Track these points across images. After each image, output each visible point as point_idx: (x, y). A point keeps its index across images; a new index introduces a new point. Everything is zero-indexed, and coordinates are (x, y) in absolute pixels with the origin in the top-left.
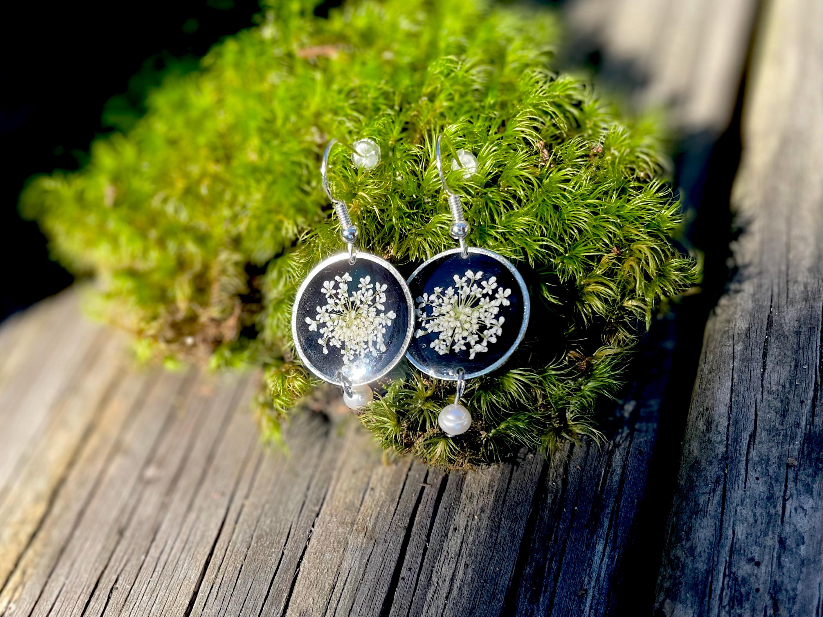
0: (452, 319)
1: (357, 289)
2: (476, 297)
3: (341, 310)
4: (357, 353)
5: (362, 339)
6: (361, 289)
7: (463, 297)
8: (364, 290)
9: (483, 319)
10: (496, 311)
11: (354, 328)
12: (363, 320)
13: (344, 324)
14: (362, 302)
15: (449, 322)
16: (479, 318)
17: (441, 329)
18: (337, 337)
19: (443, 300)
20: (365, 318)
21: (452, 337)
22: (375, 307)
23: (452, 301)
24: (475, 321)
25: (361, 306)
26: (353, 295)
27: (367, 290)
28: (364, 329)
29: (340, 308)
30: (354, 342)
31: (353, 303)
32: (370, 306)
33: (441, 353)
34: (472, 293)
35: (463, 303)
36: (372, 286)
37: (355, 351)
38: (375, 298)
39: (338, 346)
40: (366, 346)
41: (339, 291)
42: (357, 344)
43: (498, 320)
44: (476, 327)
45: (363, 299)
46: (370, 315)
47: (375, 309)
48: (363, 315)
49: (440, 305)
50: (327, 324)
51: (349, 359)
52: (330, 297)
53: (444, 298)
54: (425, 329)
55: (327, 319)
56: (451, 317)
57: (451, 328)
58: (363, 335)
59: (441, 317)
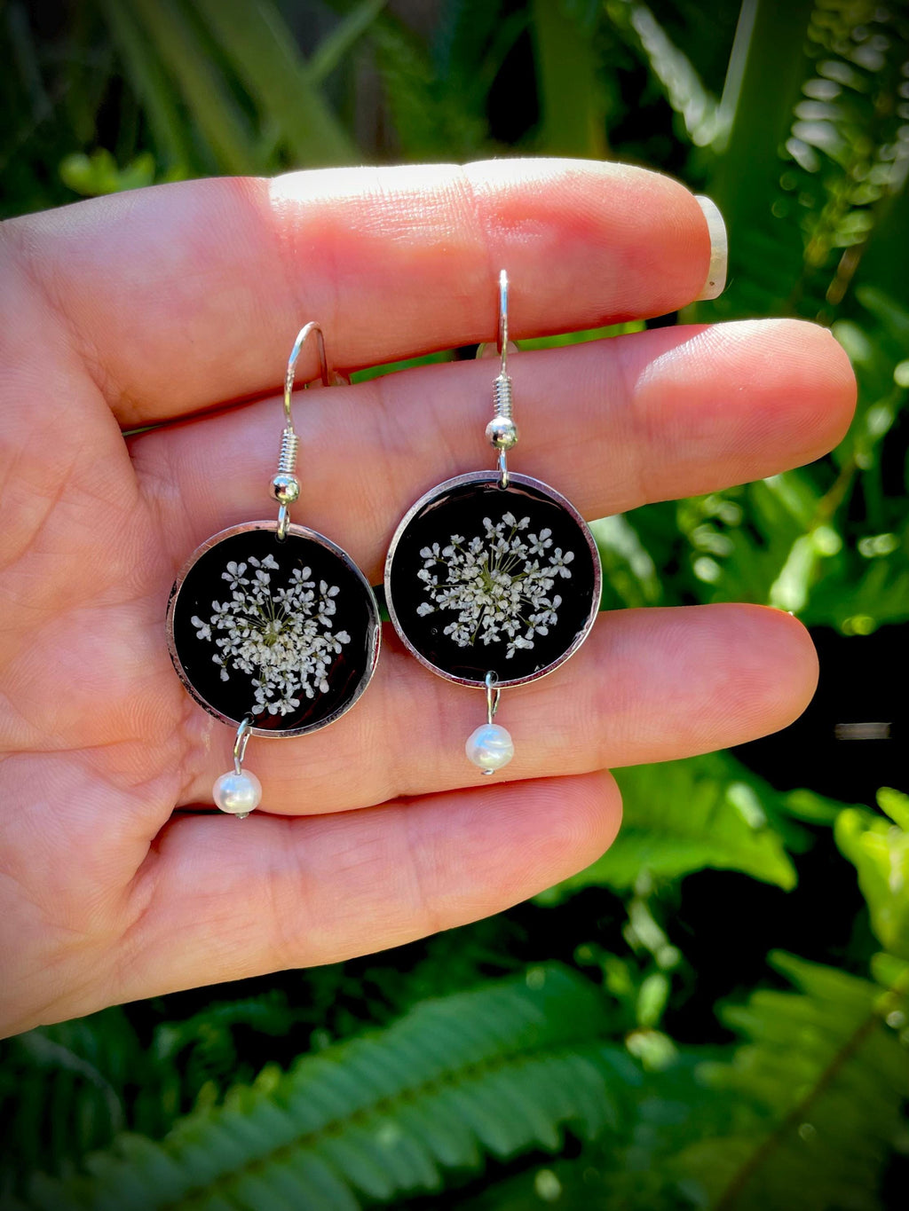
0: (477, 592)
1: (288, 586)
2: (518, 558)
3: (257, 614)
4: (281, 687)
5: (290, 668)
6: (293, 586)
7: (498, 556)
8: (298, 590)
9: (529, 596)
10: (549, 584)
11: (277, 647)
12: (295, 638)
13: (260, 638)
14: (293, 609)
15: (475, 596)
16: (523, 593)
17: (461, 605)
18: (246, 656)
19: (465, 558)
20: (299, 636)
21: (478, 620)
22: (317, 621)
23: (480, 561)
24: (516, 598)
25: (293, 614)
26: (278, 594)
27: (305, 590)
28: (295, 652)
29: (253, 611)
30: (276, 670)
31: (278, 606)
32: (307, 617)
33: (462, 644)
34: (513, 552)
35: (497, 567)
36: (312, 585)
37: (278, 684)
38: (317, 605)
39: (248, 672)
40: (296, 680)
41: (254, 582)
42: (282, 673)
43: (552, 601)
44: (517, 608)
45: (297, 604)
46: (305, 630)
47: (315, 624)
48: (295, 629)
49: (461, 566)
50: (230, 632)
51: (265, 696)
52: (239, 589)
53: (467, 554)
54: (434, 603)
55: (230, 624)
56: (477, 587)
57: (478, 606)
58: (292, 660)
59: (462, 587)
